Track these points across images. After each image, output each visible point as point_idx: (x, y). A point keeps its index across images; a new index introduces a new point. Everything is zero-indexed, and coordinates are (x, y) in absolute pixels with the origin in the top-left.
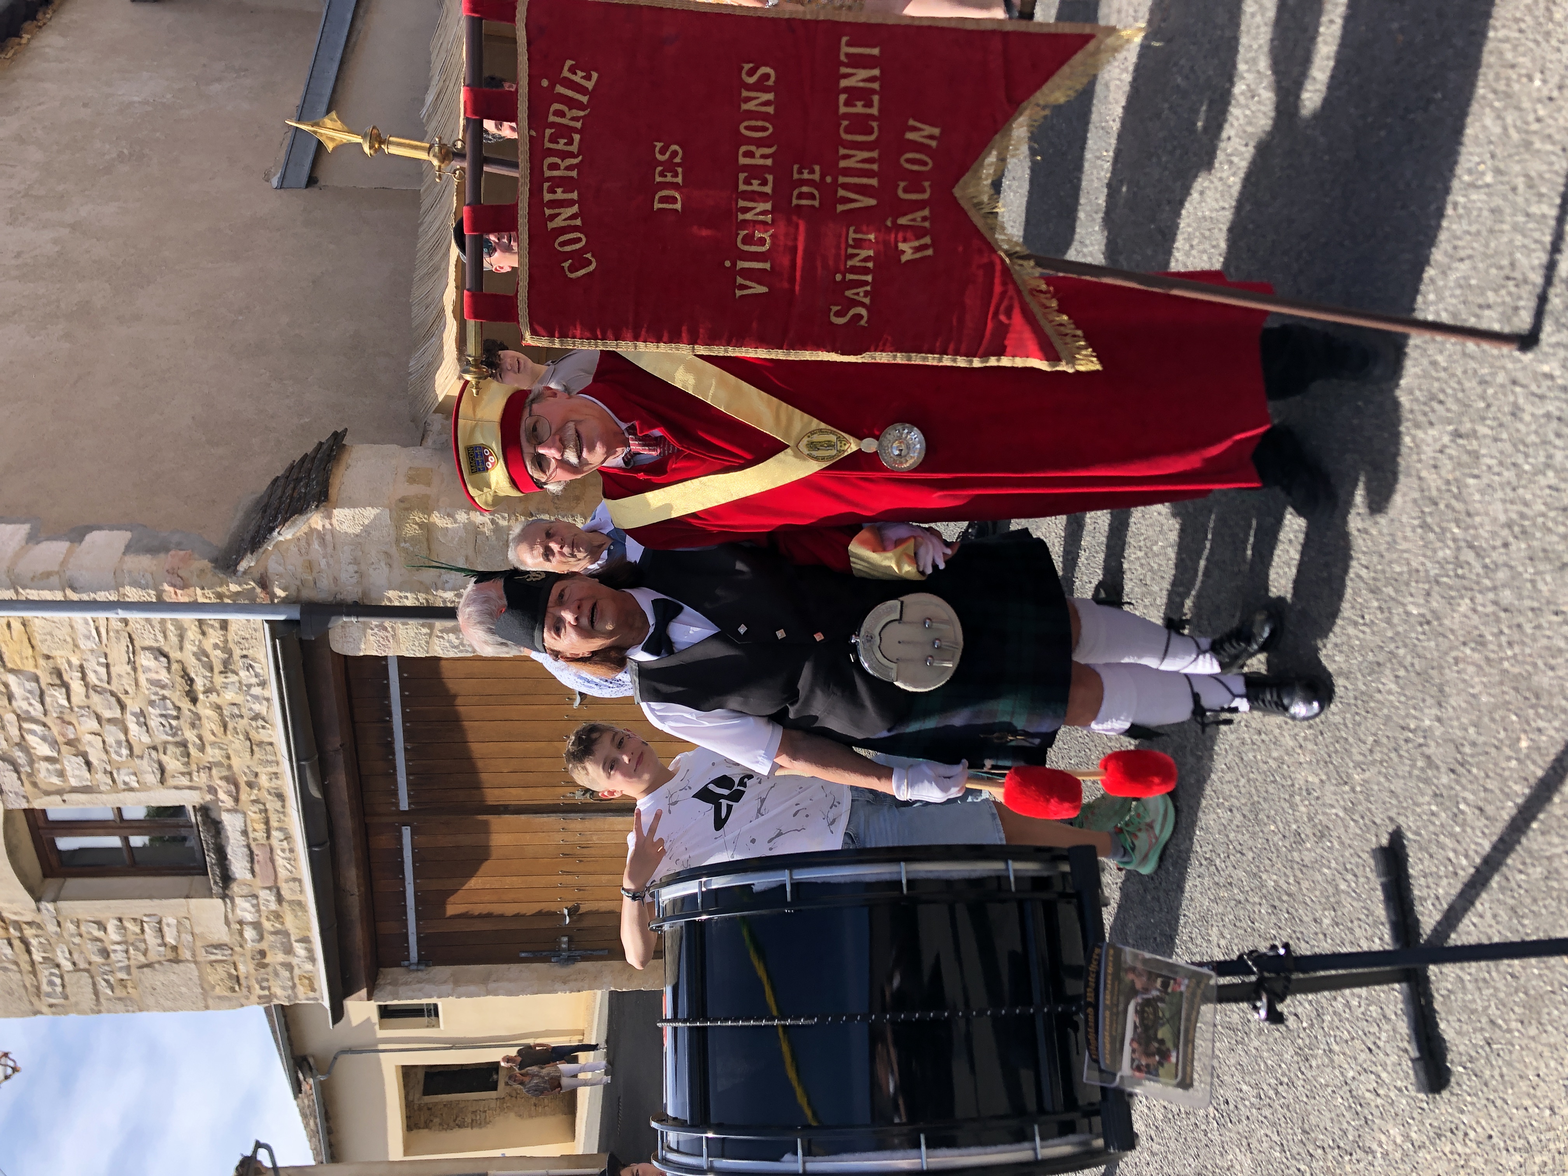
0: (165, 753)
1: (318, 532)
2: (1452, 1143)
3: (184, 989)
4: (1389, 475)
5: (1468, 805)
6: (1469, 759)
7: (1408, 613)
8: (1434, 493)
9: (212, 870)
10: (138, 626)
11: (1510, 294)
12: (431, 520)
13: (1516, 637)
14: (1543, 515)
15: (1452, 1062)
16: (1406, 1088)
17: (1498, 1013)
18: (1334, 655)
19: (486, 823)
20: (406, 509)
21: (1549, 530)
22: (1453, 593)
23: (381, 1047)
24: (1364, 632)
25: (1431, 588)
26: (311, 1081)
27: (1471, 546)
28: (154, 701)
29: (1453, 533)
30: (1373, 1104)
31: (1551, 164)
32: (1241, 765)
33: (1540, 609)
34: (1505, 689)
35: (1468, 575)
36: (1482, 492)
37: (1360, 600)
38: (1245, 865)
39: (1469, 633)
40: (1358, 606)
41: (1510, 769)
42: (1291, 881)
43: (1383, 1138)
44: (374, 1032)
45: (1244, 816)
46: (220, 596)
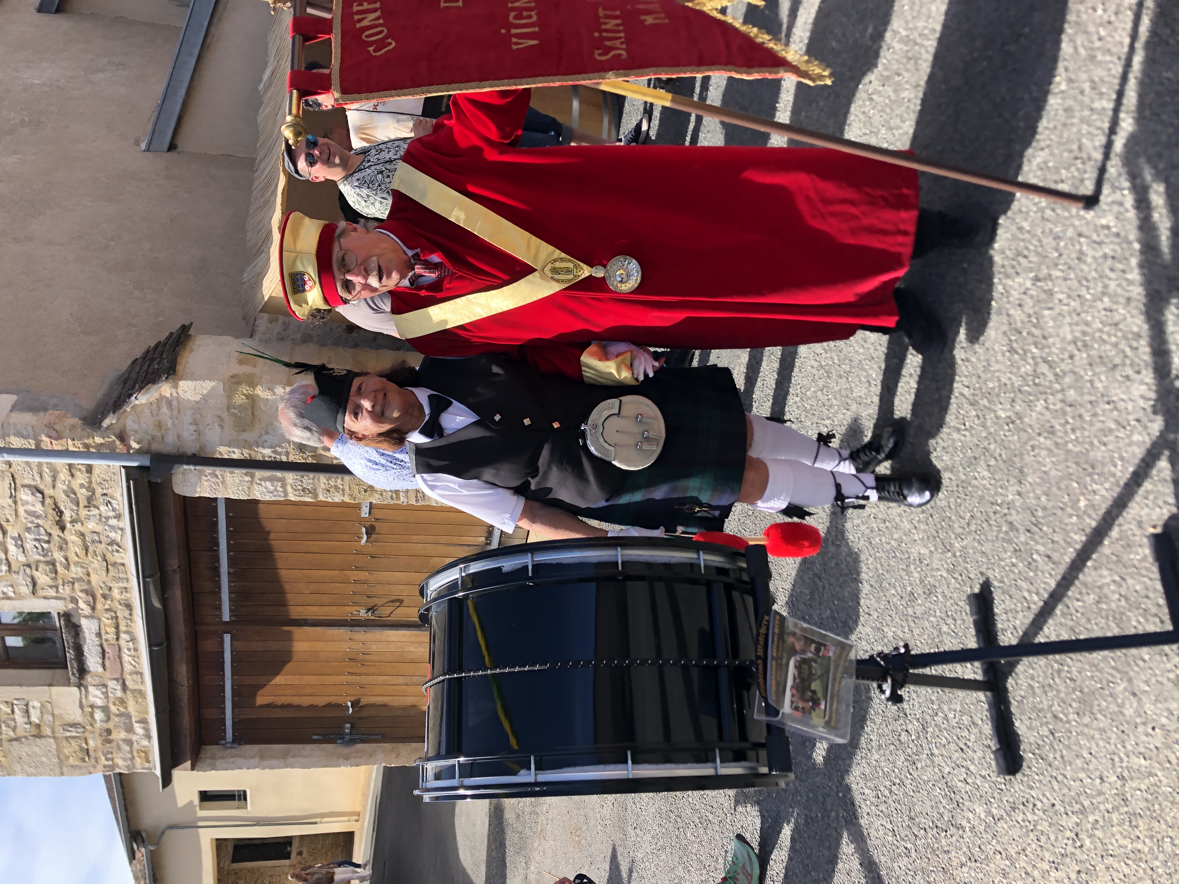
0: (37, 570)
1: (168, 398)
2: (1024, 814)
3: (44, 759)
4: (986, 316)
5: (1039, 555)
6: (1042, 521)
7: (997, 417)
8: (1019, 325)
9: (71, 663)
10: (19, 468)
11: (1078, 170)
12: (256, 392)
13: (1078, 424)
14: (1100, 331)
15: (1024, 750)
16: (989, 775)
17: (1059, 709)
18: (942, 456)
19: (290, 633)
20: (236, 383)
21: (1104, 341)
22: (1031, 398)
23: (200, 824)
24: (965, 436)
25: (1015, 396)
26: (143, 850)
27: (1045, 361)
28: (30, 528)
29: (1032, 353)
30: (963, 791)
31: (1110, 70)
32: (870, 548)
33: (1096, 402)
34: (1069, 464)
35: (1043, 383)
36: (1054, 320)
37: (962, 412)
38: (871, 623)
39: (1043, 426)
40: (961, 417)
41: (1072, 524)
42: (906, 630)
43: (971, 816)
44: (195, 812)
45: (871, 586)
46: (87, 446)
